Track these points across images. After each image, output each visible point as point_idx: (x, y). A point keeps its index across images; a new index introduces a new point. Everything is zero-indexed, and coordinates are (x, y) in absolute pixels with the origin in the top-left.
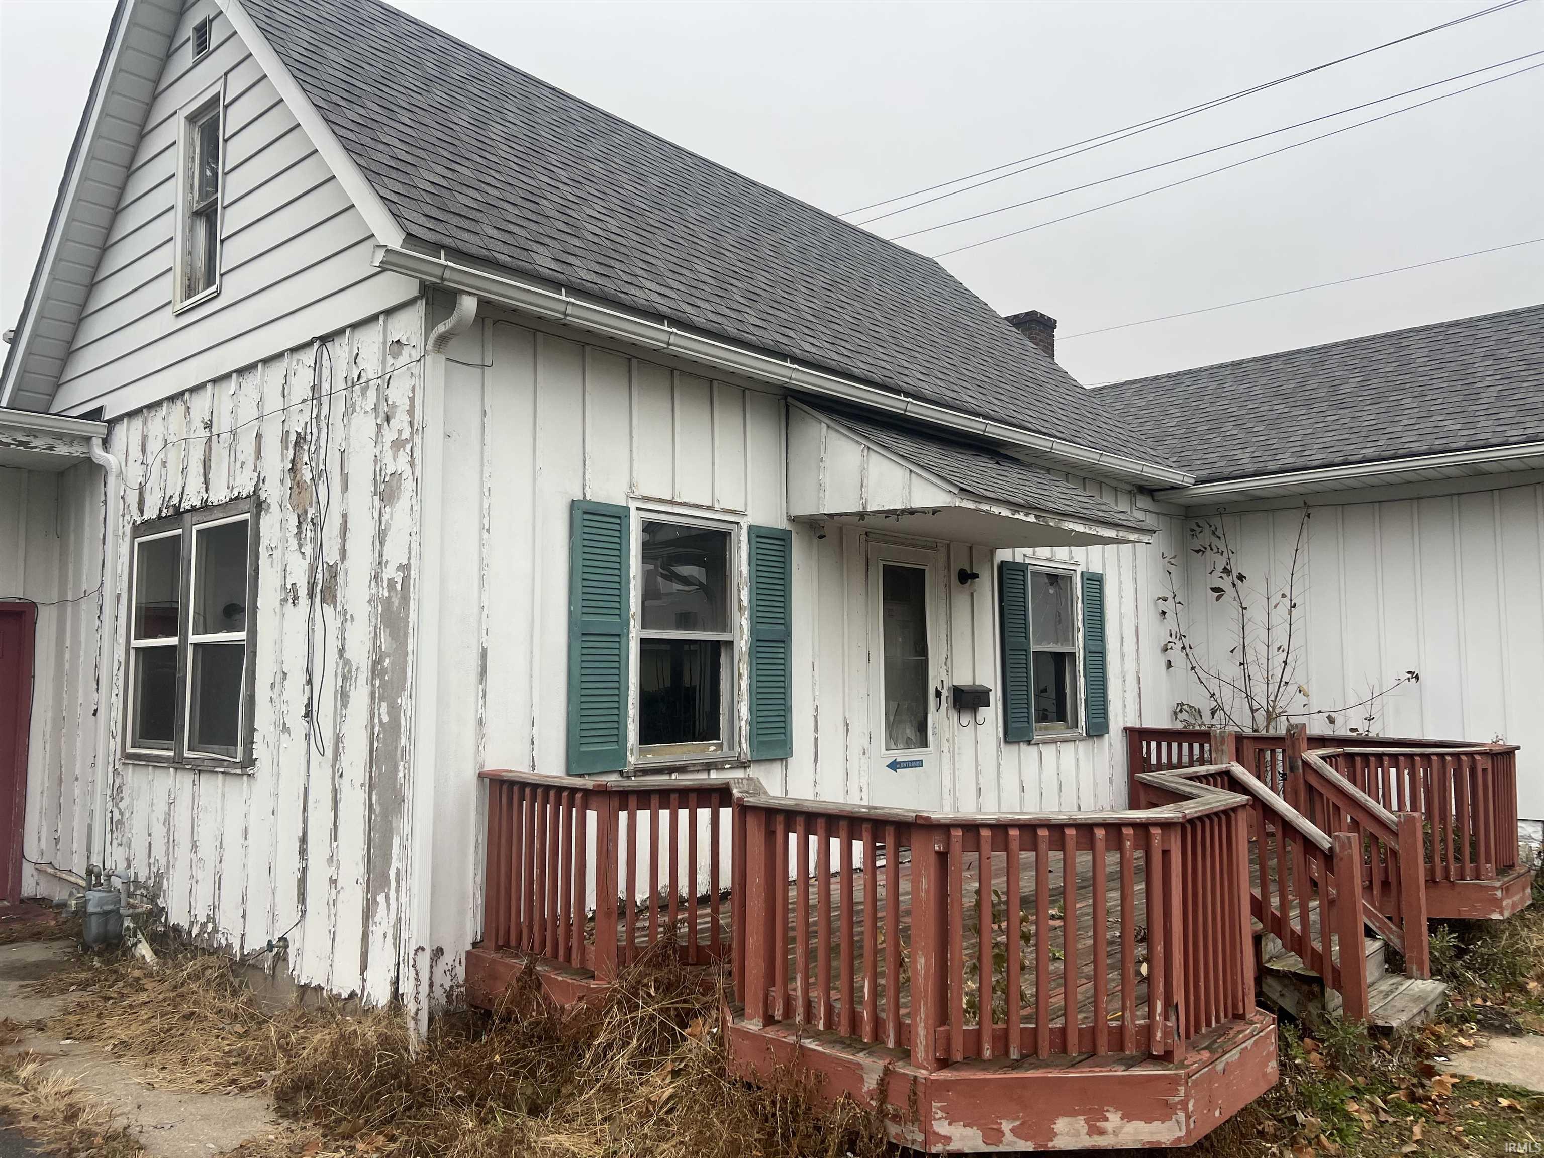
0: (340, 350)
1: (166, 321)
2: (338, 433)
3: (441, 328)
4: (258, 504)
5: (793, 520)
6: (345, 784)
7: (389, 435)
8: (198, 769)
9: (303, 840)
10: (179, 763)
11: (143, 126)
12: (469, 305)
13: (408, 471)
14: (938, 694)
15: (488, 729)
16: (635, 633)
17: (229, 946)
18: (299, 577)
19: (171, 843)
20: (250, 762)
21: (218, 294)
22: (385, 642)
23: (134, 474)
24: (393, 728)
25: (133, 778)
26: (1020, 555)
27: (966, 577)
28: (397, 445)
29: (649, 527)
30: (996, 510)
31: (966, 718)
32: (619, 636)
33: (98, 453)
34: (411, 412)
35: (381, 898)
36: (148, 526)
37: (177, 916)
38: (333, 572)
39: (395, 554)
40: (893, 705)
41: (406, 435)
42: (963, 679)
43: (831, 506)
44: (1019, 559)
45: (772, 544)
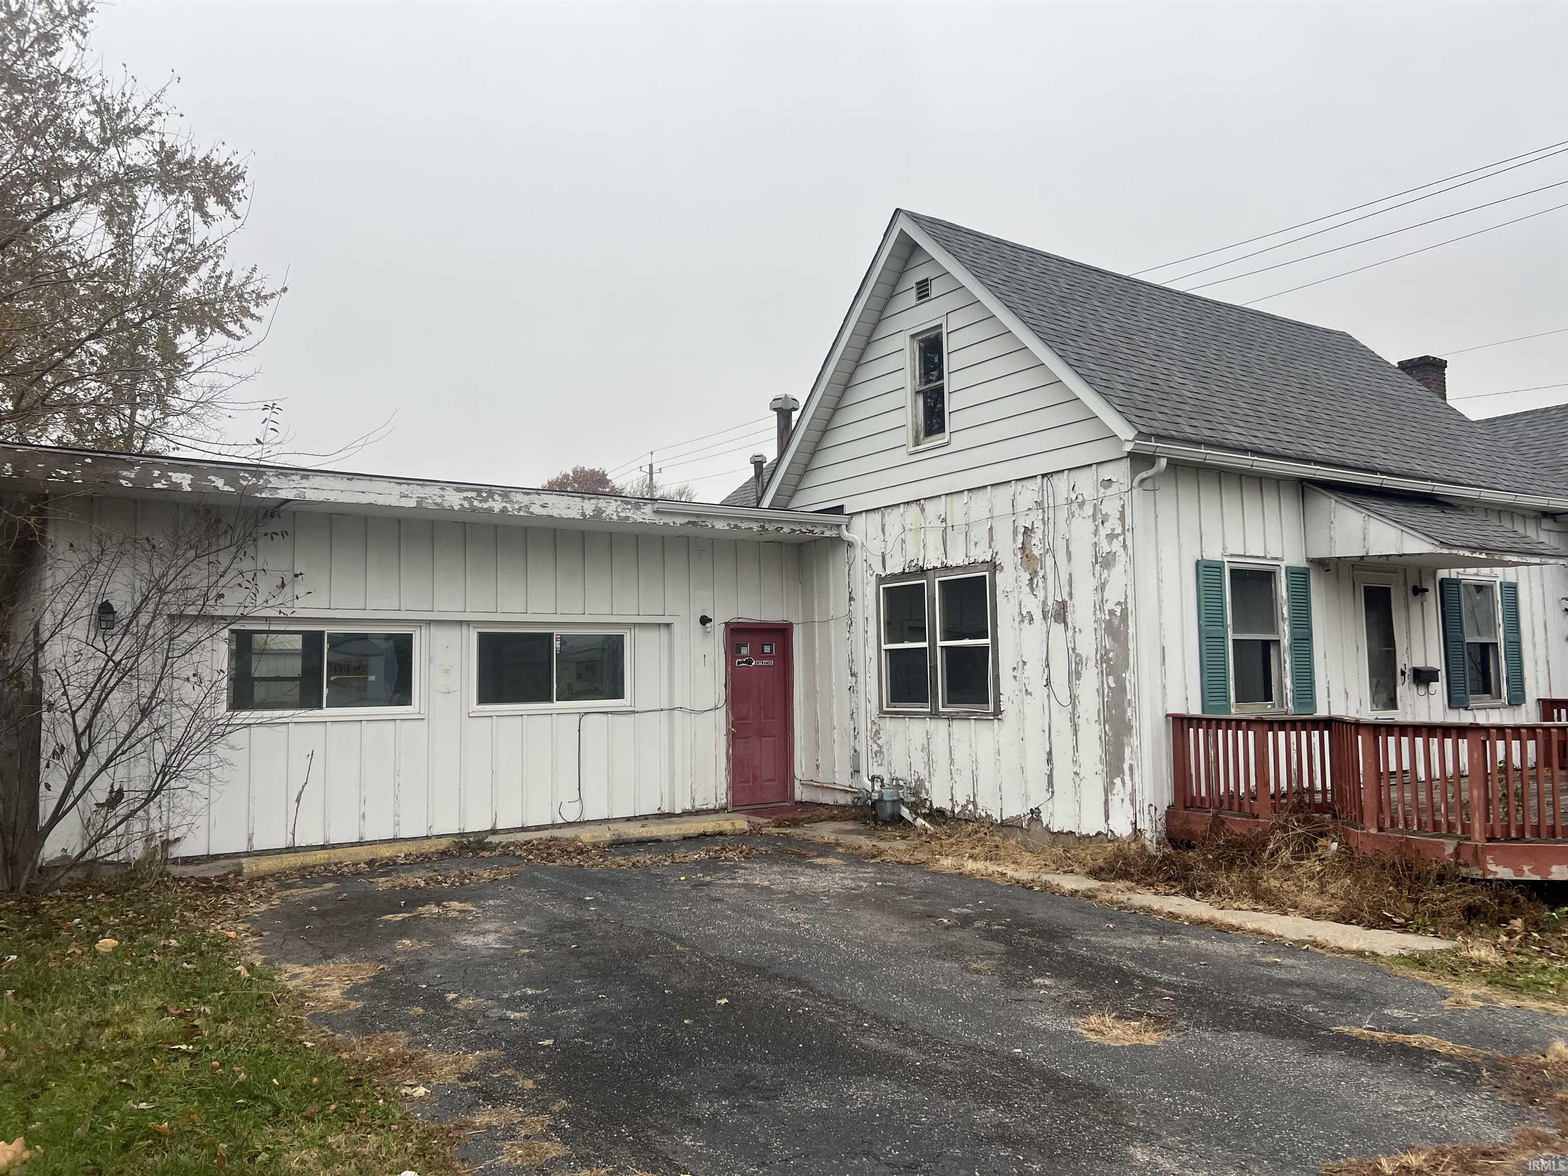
0: (1061, 484)
1: (901, 456)
2: (1062, 528)
3: (1144, 475)
4: (993, 566)
5: (1310, 561)
6: (1081, 722)
7: (1104, 531)
8: (951, 717)
9: (1050, 753)
10: (935, 715)
11: (870, 337)
12: (1163, 462)
13: (1121, 551)
14: (1403, 673)
15: (1168, 691)
16: (1231, 636)
17: (988, 816)
18: (1033, 605)
19: (929, 762)
20: (998, 712)
21: (948, 444)
22: (1108, 643)
23: (875, 547)
24: (1121, 688)
25: (889, 725)
26: (1454, 573)
27: (1419, 591)
28: (1111, 537)
29: (1232, 571)
30: (1461, 553)
31: (1422, 691)
32: (1224, 638)
33: (846, 535)
34: (1122, 518)
35: (1118, 781)
36: (894, 577)
37: (940, 800)
38: (1063, 605)
39: (1113, 595)
40: (1375, 681)
41: (1119, 530)
42: (1419, 663)
43: (1341, 551)
44: (1454, 576)
45: (1299, 577)
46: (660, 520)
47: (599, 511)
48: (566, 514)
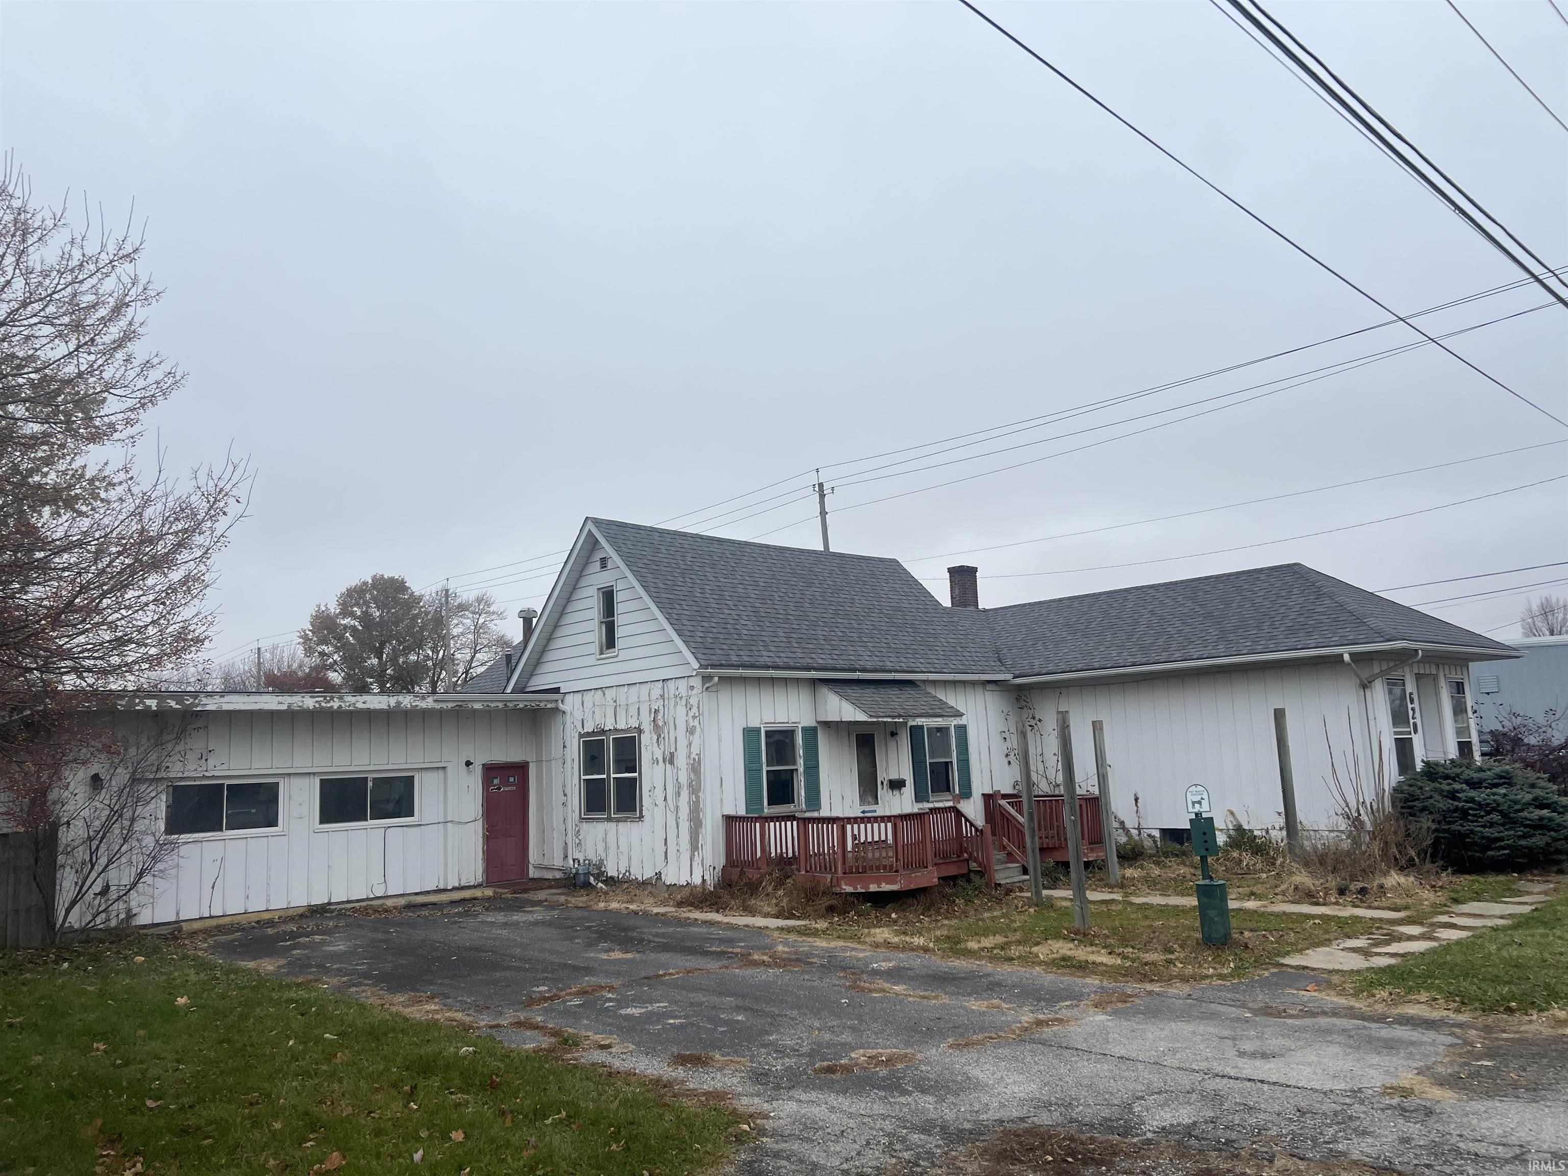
0: (671, 684)
1: (592, 660)
2: (672, 711)
3: (708, 685)
4: (640, 731)
5: (818, 722)
6: (680, 821)
7: (691, 714)
8: (618, 820)
9: (666, 840)
10: (609, 819)
11: (575, 585)
12: (716, 679)
13: (698, 726)
14: (882, 783)
15: (724, 802)
16: (765, 769)
17: (636, 879)
18: (659, 755)
19: (606, 848)
20: (641, 816)
21: (617, 656)
22: (692, 776)
23: (578, 715)
24: (697, 802)
25: (585, 826)
26: (919, 721)
27: (893, 734)
28: (694, 717)
31: (896, 792)
32: (760, 770)
34: (698, 708)
35: (696, 853)
36: (588, 734)
37: (612, 872)
38: (672, 755)
39: (695, 750)
40: (862, 789)
41: (697, 714)
42: (894, 776)
43: (831, 718)
44: (920, 724)
45: (811, 733)
46: (437, 706)
47: (399, 703)
48: (378, 706)
